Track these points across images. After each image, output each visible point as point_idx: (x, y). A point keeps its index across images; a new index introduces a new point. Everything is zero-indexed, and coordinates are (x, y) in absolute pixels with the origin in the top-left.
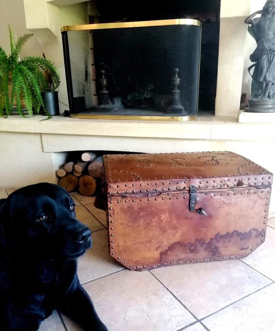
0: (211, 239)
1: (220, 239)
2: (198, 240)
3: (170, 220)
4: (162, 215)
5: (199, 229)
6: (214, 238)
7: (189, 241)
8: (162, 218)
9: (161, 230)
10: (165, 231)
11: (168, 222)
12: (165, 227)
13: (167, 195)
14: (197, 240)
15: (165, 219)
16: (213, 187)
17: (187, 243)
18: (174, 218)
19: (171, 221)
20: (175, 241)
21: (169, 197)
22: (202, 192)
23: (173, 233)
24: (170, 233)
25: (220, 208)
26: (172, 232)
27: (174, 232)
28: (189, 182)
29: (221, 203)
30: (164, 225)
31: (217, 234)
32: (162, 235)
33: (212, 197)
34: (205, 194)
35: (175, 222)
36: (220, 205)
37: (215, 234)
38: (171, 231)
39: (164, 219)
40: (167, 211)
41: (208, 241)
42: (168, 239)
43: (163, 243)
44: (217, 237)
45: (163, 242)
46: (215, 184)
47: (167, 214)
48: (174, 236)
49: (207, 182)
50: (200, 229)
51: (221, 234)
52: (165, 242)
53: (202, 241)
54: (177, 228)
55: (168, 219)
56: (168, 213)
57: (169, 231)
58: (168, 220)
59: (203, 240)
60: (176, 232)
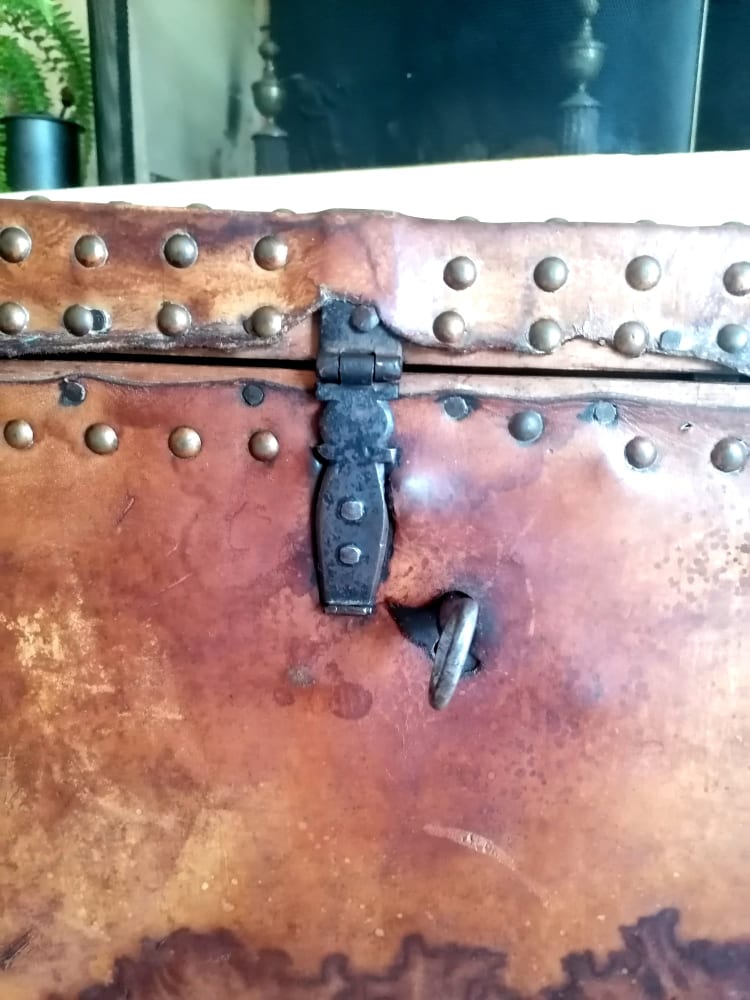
0: (578, 963)
1: (680, 980)
2: (431, 953)
3: (107, 688)
4: (22, 621)
5: (434, 829)
6: (615, 959)
7: (330, 945)
8: (27, 651)
9: (24, 780)
10: (65, 801)
11: (92, 703)
12: (67, 756)
13: (55, 392)
14: (413, 944)
15: (60, 669)
16: (618, 344)
17: (305, 955)
18: (148, 670)
19: (119, 700)
20: (182, 918)
21: (77, 420)
22: (475, 401)
23: (151, 831)
24: (117, 829)
25: (697, 620)
26: (137, 814)
27: (168, 821)
28: (307, 251)
29: (717, 559)
30: (48, 729)
31: (642, 921)
32: (38, 832)
33: (595, 470)
34: (515, 429)
35: (167, 712)
36: (699, 586)
37: (630, 920)
38: (126, 802)
39: (44, 661)
40: (73, 580)
41: (544, 982)
42: (106, 884)
43: (58, 916)
44: (653, 955)
45: (56, 902)
46: (647, 314)
47: (74, 619)
48: (168, 864)
49: (541, 277)
50: (455, 835)
51: (689, 931)
52: (82, 912)
53: (469, 969)
54: (185, 781)
55: (93, 679)
56: (90, 611)
57: (109, 803)
58: (94, 689)
59: (480, 953)
60: (188, 825)
